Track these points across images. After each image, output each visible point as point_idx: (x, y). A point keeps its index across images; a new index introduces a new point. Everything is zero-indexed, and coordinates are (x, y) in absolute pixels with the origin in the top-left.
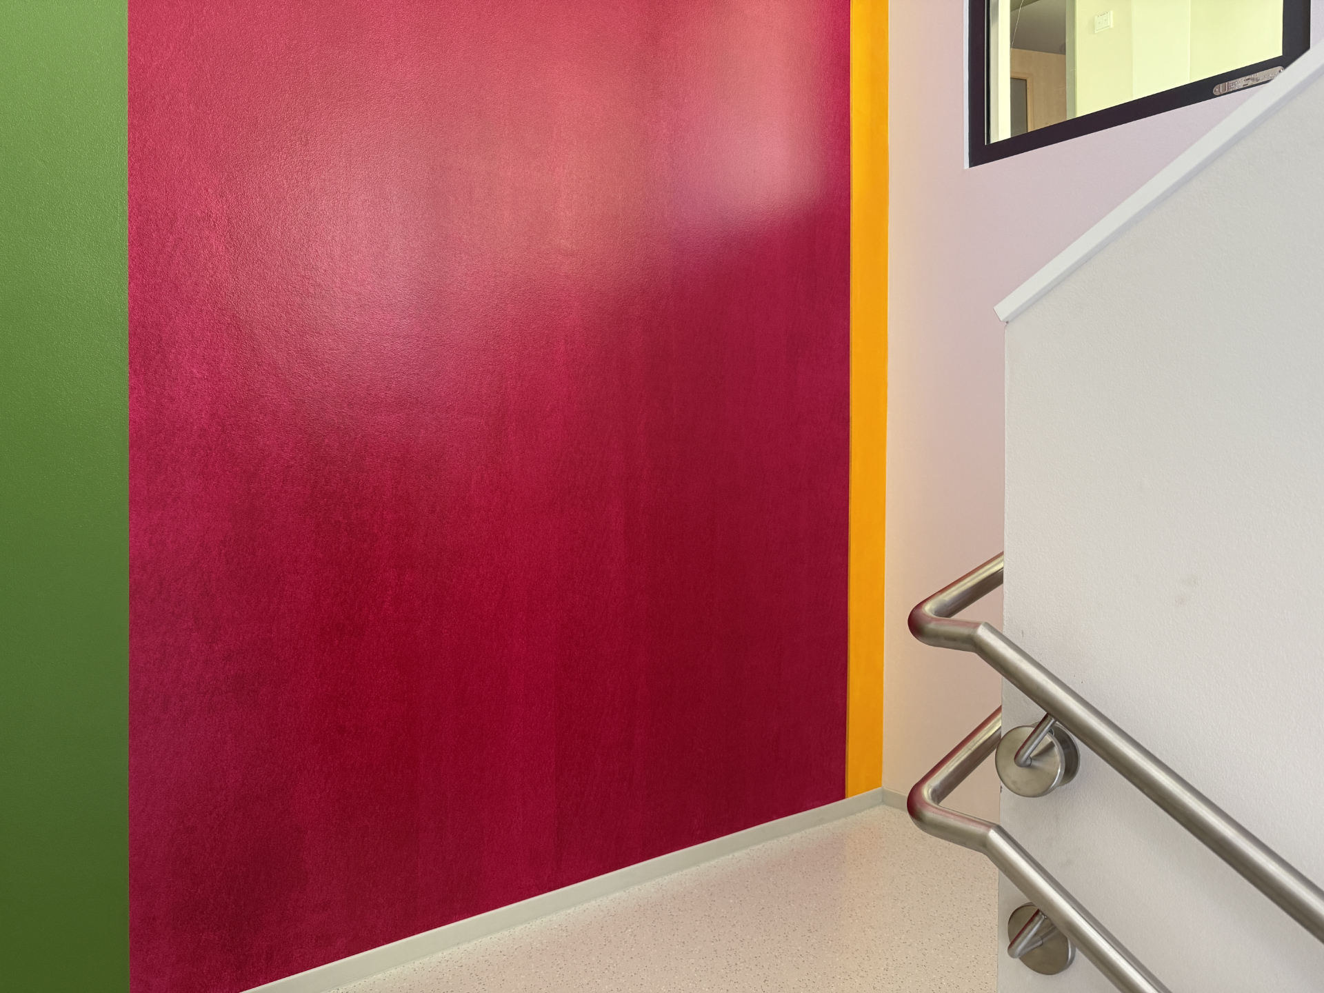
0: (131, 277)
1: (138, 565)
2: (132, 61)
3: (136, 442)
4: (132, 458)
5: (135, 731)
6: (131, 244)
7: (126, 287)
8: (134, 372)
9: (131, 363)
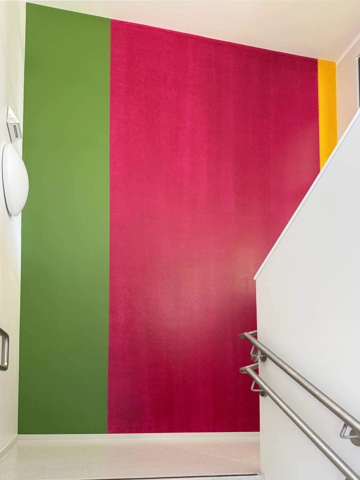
0: (110, 298)
1: (110, 349)
2: (110, 261)
3: (110, 326)
4: (109, 330)
5: (109, 380)
6: (110, 292)
7: (109, 300)
8: (110, 315)
9: (109, 313)
